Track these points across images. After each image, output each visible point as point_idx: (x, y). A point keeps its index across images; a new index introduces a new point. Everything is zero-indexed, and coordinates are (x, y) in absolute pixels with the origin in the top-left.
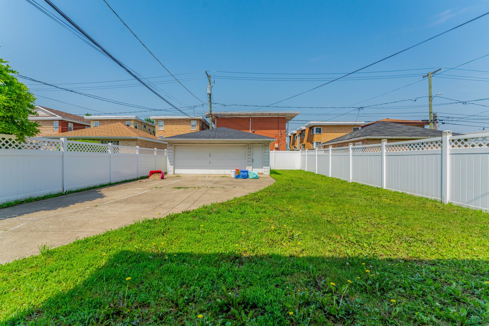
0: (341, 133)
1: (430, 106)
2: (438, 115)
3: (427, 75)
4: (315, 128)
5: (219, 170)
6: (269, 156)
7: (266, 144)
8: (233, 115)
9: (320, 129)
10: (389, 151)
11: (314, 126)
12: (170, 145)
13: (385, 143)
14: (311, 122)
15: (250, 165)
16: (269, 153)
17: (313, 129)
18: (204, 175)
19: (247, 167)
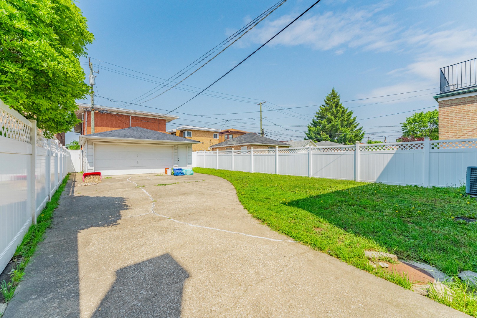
0: (206, 137)
1: (261, 125)
2: (264, 130)
3: (259, 104)
4: (186, 132)
5: (155, 169)
6: (191, 156)
7: (189, 146)
8: (119, 112)
9: (190, 133)
10: (280, 153)
11: (186, 130)
12: (89, 143)
13: (277, 148)
14: (184, 126)
15: (177, 164)
16: (191, 153)
17: (184, 133)
18: (138, 175)
19: (174, 165)
